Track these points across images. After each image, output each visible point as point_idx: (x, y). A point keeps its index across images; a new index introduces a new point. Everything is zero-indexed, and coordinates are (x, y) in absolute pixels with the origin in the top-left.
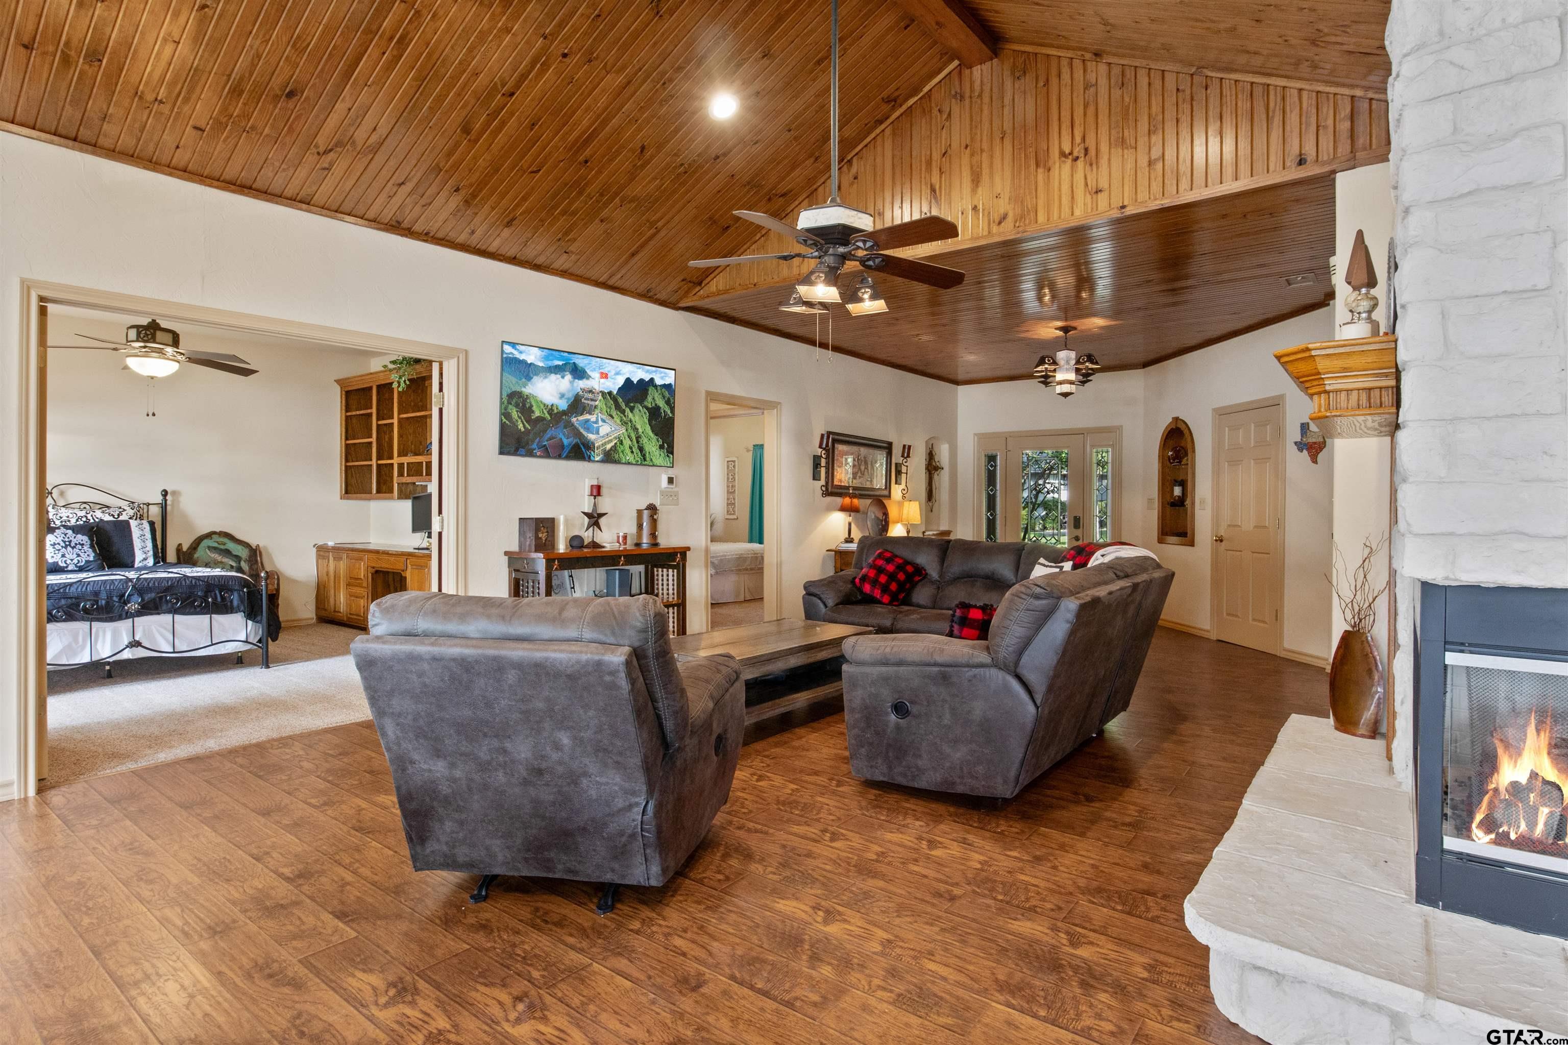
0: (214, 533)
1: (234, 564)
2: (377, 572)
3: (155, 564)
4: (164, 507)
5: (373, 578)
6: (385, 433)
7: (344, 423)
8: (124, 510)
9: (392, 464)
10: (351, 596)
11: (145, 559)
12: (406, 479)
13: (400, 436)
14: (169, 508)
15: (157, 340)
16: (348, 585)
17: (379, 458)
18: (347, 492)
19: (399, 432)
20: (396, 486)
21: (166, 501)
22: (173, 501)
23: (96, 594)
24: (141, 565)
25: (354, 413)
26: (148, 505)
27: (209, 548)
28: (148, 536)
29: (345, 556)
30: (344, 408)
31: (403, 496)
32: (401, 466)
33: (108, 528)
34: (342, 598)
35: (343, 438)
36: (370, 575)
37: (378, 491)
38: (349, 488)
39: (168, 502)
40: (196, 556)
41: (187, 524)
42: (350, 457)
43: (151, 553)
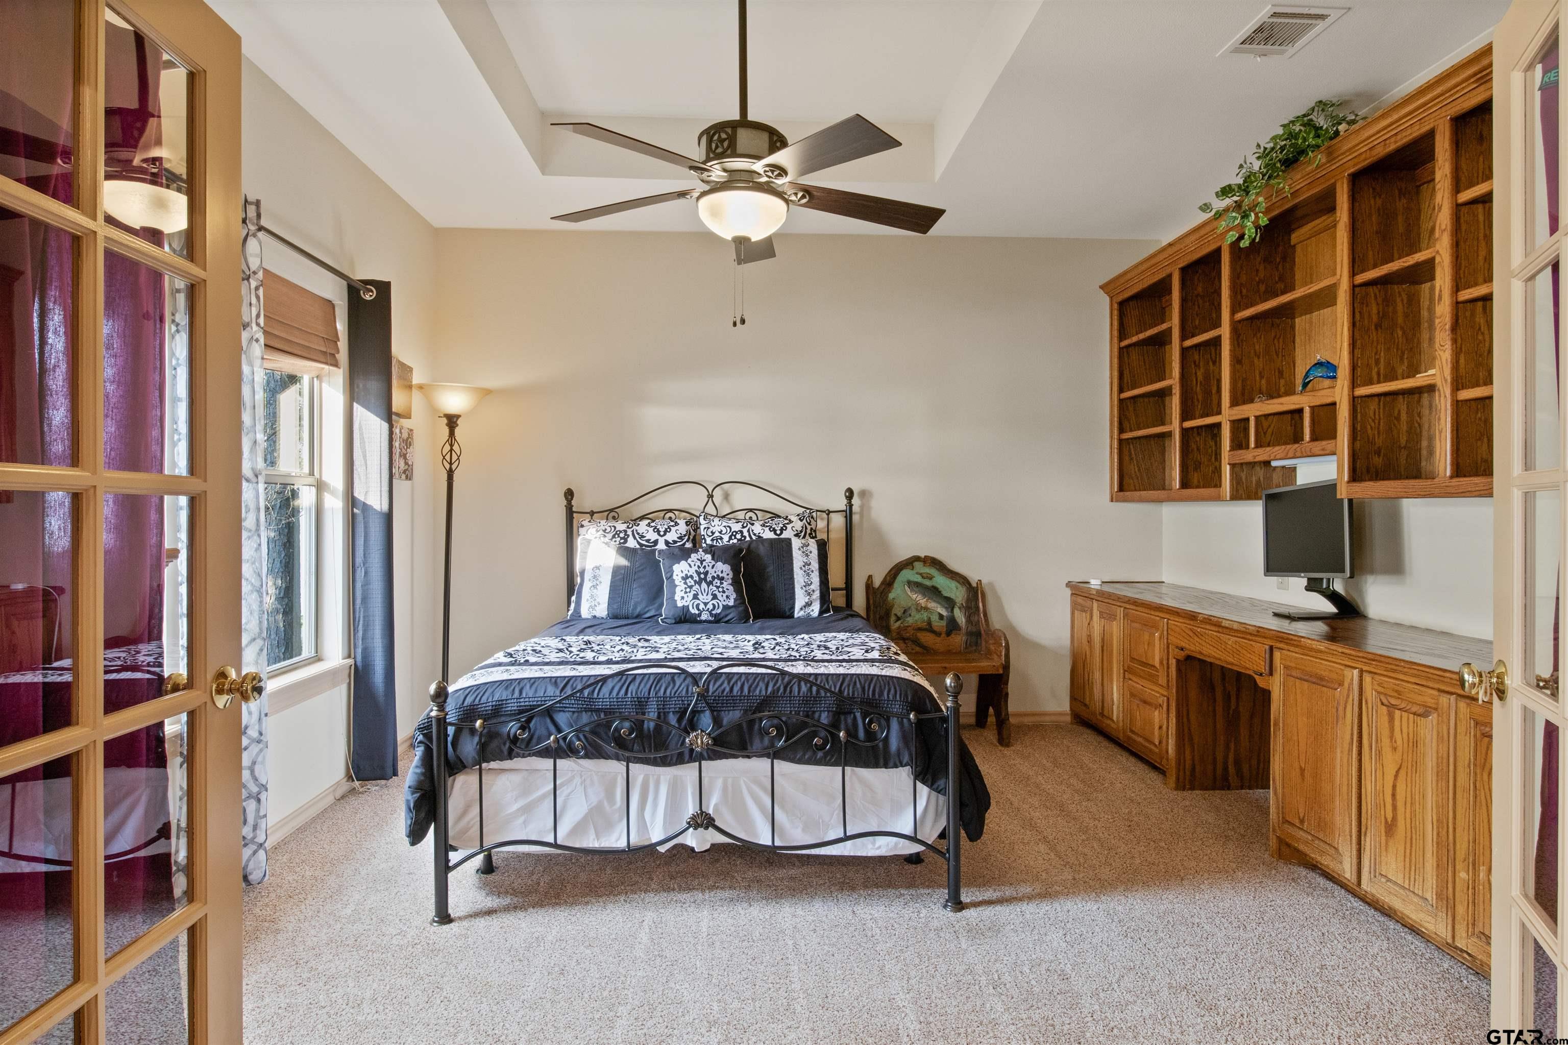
0: (917, 559)
1: (944, 613)
2: (1189, 658)
3: (821, 612)
4: (848, 514)
5: (1179, 670)
6: (1197, 366)
7: (1116, 361)
8: (791, 522)
9: (1218, 425)
10: (1132, 695)
11: (808, 605)
12: (1252, 454)
13: (1236, 361)
14: (856, 518)
15: (740, 149)
16: (1128, 671)
17: (1185, 416)
18: (1121, 488)
19: (1233, 352)
20: (1226, 470)
21: (851, 506)
22: (862, 507)
23: (641, 704)
24: (802, 613)
25: (1134, 339)
26: (829, 512)
27: (910, 583)
28: (815, 565)
29: (1120, 612)
30: (1116, 333)
31: (1241, 493)
32: (1240, 426)
33: (762, 550)
34: (1116, 693)
35: (1116, 388)
36: (1173, 662)
37: (1185, 484)
38: (1127, 480)
39: (856, 508)
40: (891, 596)
41: (881, 542)
42: (1126, 425)
43: (817, 594)
